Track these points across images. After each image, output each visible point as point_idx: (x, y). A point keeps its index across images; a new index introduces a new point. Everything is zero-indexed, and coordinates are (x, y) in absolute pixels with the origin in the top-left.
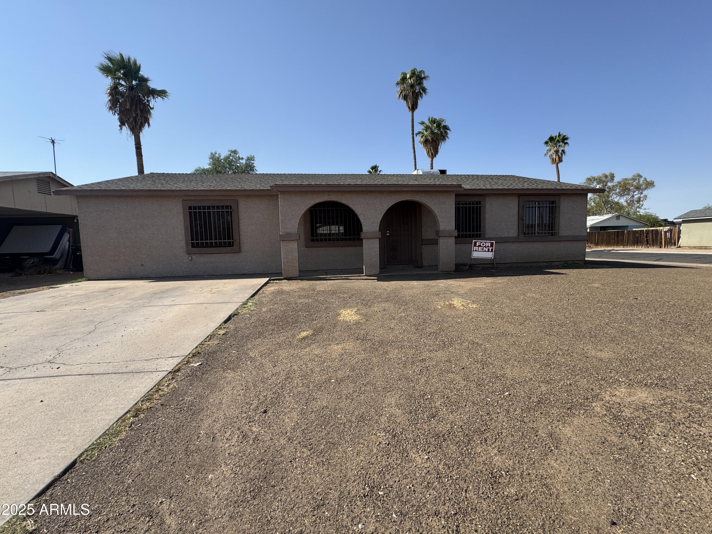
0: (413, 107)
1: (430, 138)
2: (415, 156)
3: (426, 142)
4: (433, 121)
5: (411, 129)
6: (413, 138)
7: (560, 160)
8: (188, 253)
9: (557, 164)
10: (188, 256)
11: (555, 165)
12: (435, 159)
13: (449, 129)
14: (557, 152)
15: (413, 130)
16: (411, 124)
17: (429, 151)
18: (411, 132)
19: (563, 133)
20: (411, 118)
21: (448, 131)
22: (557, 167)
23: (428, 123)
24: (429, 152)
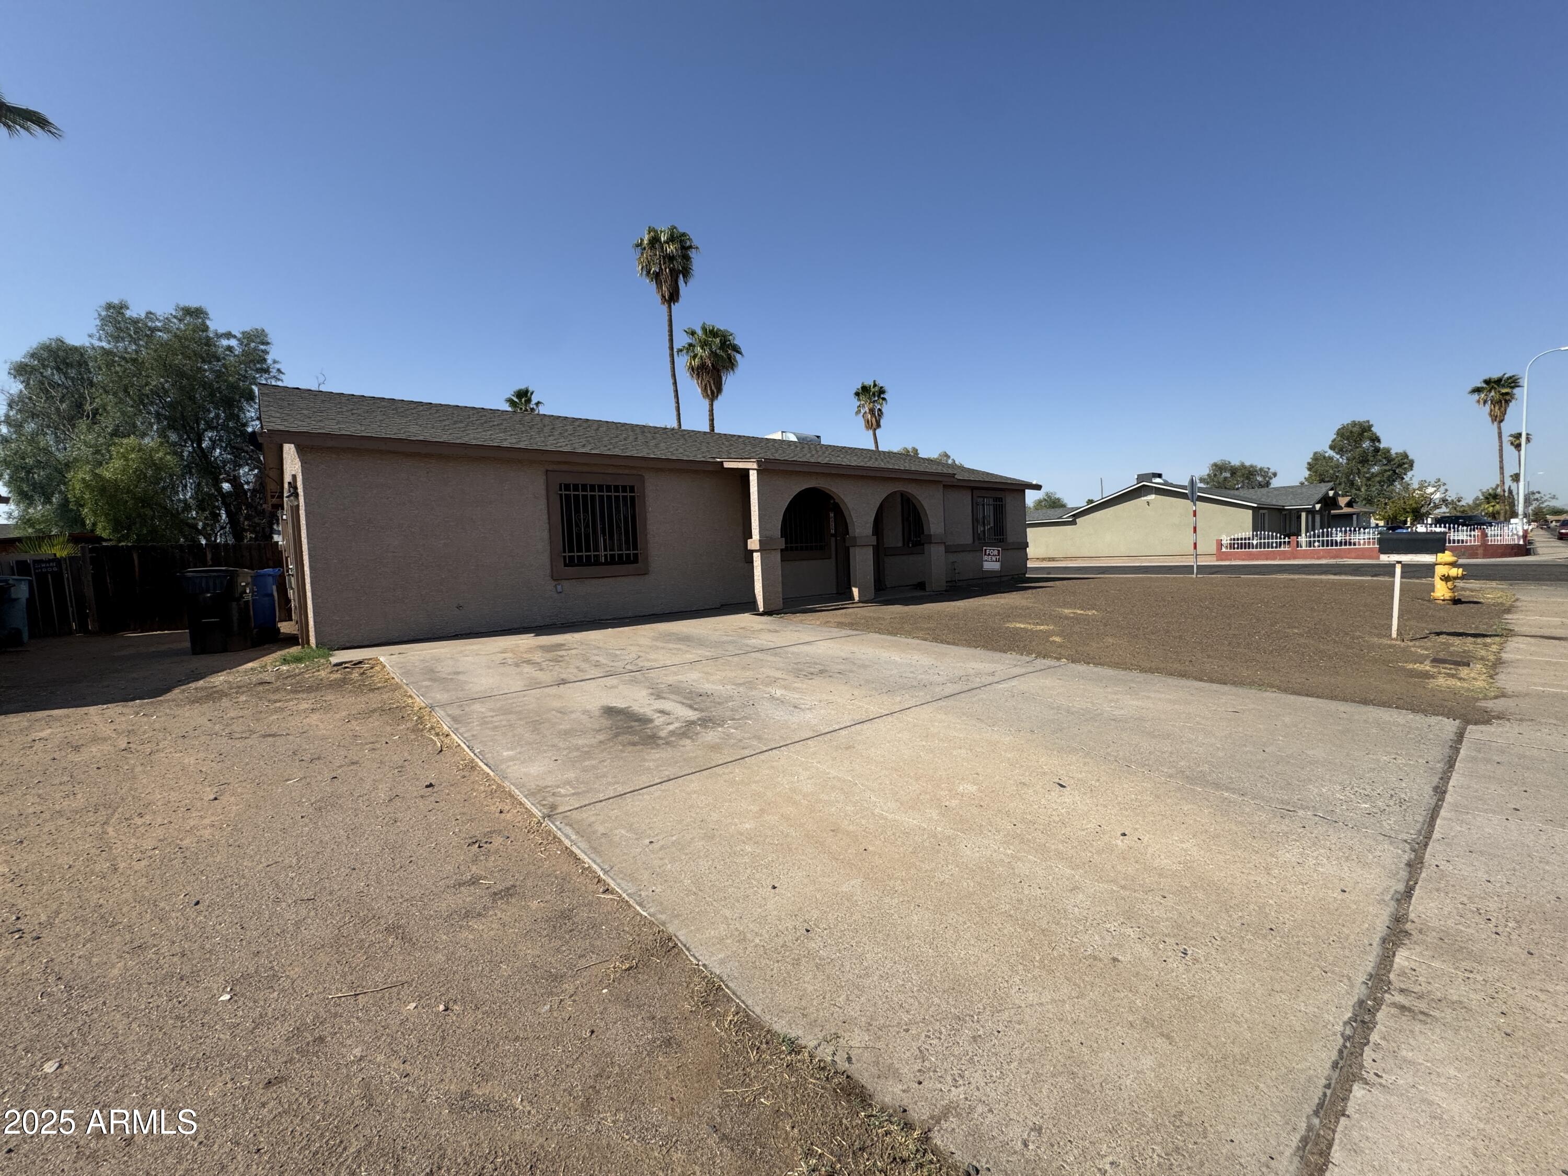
0: (673, 297)
1: (709, 363)
2: (676, 391)
3: (699, 371)
4: (713, 333)
5: (667, 338)
6: (672, 356)
7: (878, 425)
8: (556, 577)
9: (875, 430)
10: (554, 583)
11: (871, 432)
12: (716, 403)
13: (740, 353)
14: (872, 411)
15: (671, 340)
16: (667, 328)
17: (706, 385)
18: (667, 345)
19: (880, 383)
20: (667, 318)
21: (738, 356)
22: (875, 435)
23: (700, 332)
24: (706, 388)
